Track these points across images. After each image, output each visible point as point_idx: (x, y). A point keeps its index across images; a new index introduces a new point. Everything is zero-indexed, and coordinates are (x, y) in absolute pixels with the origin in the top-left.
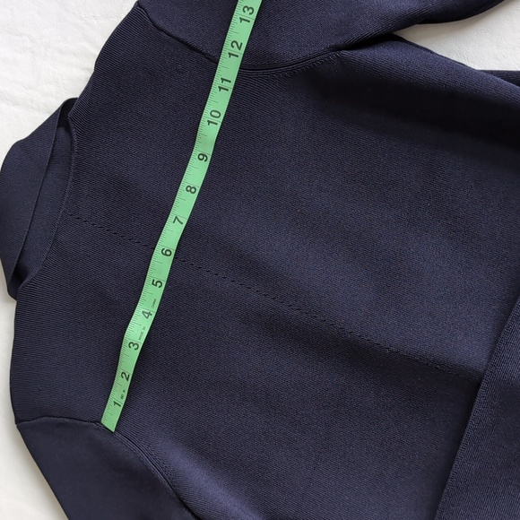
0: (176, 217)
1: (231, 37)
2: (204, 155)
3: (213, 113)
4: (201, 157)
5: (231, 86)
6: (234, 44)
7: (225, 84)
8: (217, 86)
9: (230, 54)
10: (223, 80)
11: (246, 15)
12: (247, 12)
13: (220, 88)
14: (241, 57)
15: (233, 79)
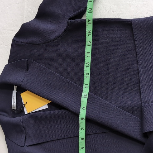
0: (82, 128)
1: (85, 72)
2: (84, 108)
3: (86, 95)
4: (83, 108)
5: (88, 86)
6: (87, 74)
7: (87, 86)
8: (85, 87)
9: (86, 77)
10: (86, 85)
11: (88, 65)
12: (88, 64)
13: (86, 87)
14: (89, 77)
15: (89, 84)
